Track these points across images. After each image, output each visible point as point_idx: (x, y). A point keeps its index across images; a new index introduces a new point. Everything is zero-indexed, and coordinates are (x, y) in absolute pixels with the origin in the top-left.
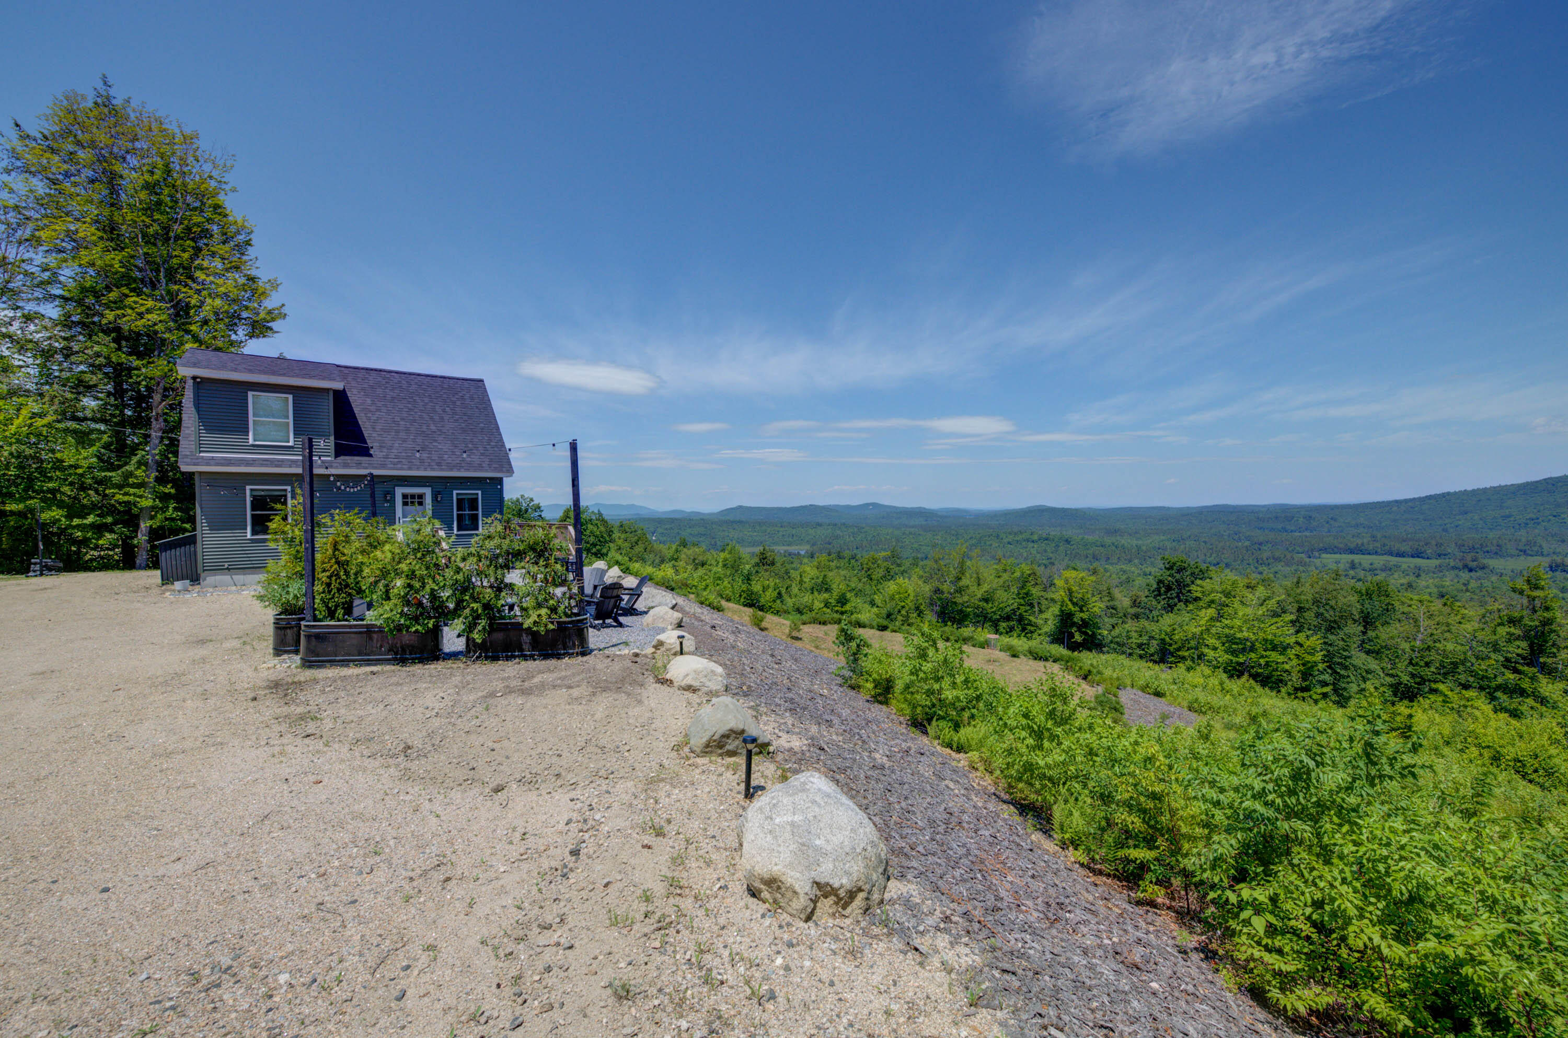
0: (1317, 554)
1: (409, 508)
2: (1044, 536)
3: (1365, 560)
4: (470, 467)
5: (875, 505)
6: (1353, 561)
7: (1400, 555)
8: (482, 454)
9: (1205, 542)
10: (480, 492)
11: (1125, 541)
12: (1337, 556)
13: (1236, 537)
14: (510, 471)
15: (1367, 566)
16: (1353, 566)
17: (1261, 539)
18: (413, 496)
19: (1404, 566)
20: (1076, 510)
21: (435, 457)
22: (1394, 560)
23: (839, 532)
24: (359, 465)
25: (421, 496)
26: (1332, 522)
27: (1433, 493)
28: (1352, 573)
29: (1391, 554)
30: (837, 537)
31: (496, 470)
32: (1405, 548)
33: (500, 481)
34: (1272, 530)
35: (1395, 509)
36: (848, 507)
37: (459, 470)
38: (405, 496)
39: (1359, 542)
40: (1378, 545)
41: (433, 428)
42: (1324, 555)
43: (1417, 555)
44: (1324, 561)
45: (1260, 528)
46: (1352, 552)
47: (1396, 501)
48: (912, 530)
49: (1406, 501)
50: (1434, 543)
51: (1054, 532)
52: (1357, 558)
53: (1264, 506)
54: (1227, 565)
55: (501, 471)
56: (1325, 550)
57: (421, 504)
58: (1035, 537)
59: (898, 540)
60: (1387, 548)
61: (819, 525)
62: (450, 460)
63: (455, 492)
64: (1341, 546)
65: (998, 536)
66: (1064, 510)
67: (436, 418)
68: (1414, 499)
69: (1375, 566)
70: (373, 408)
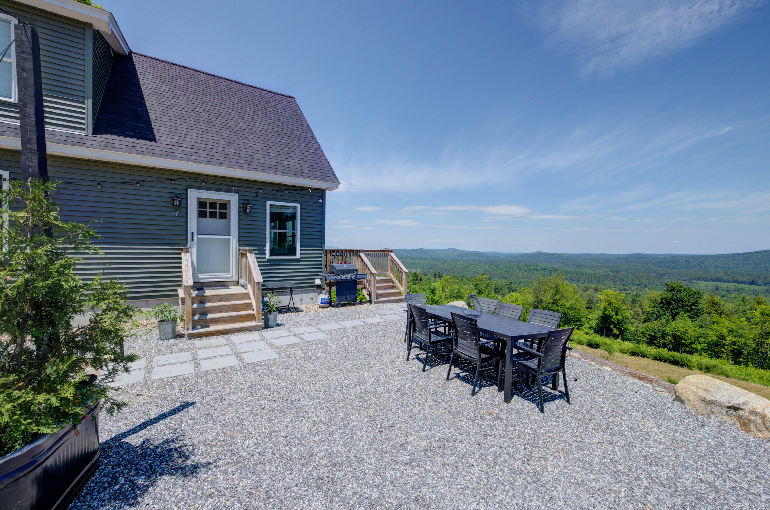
0: (694, 281)
1: (207, 221)
2: (543, 267)
3: (724, 285)
4: (288, 171)
5: (454, 249)
6: (716, 285)
7: (742, 283)
8: (301, 160)
9: (631, 273)
10: (298, 206)
11: (586, 271)
12: (706, 282)
13: (648, 271)
14: (334, 180)
15: (725, 289)
16: (717, 288)
17: (662, 272)
18: (213, 205)
19: (747, 289)
20: (559, 254)
21: (244, 154)
22: (740, 286)
23: (435, 263)
24: (130, 149)
25: (224, 206)
26: (701, 264)
27: (759, 250)
28: (717, 292)
29: (737, 282)
30: (435, 265)
31: (317, 178)
32: (745, 279)
33: (321, 193)
34: (667, 267)
35: (737, 258)
36: (440, 250)
37: (275, 172)
38: (202, 204)
39: (718, 275)
40: (729, 277)
41: (242, 125)
42: (698, 282)
43: (752, 283)
44: (699, 285)
45: (660, 267)
46: (714, 280)
47: (738, 254)
48: (473, 262)
49: (743, 254)
50: (762, 277)
51: (549, 266)
52: (719, 284)
53: (662, 255)
54: (645, 286)
55: (325, 180)
56: (699, 279)
57: (223, 216)
58: (539, 268)
59: (466, 268)
60: (735, 279)
61: (426, 259)
62: (263, 160)
63: (269, 203)
64: (709, 277)
65: (519, 267)
66: (553, 254)
67: (246, 117)
68: (748, 253)
69: (729, 289)
70: (169, 95)
